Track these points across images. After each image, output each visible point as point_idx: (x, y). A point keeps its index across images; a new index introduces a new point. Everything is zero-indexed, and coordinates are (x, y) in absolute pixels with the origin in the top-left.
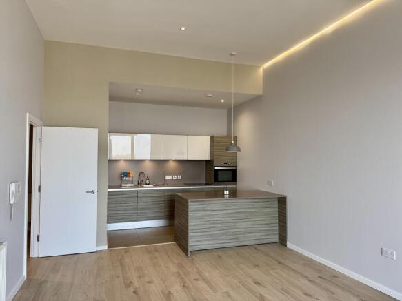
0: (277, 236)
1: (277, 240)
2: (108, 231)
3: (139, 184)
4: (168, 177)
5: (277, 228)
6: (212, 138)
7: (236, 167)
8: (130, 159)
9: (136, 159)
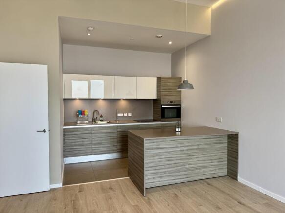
0: (226, 170)
1: (226, 174)
2: (65, 164)
3: (94, 121)
4: (120, 115)
5: (227, 162)
6: (159, 79)
7: (180, 105)
8: (87, 98)
9: (92, 98)
